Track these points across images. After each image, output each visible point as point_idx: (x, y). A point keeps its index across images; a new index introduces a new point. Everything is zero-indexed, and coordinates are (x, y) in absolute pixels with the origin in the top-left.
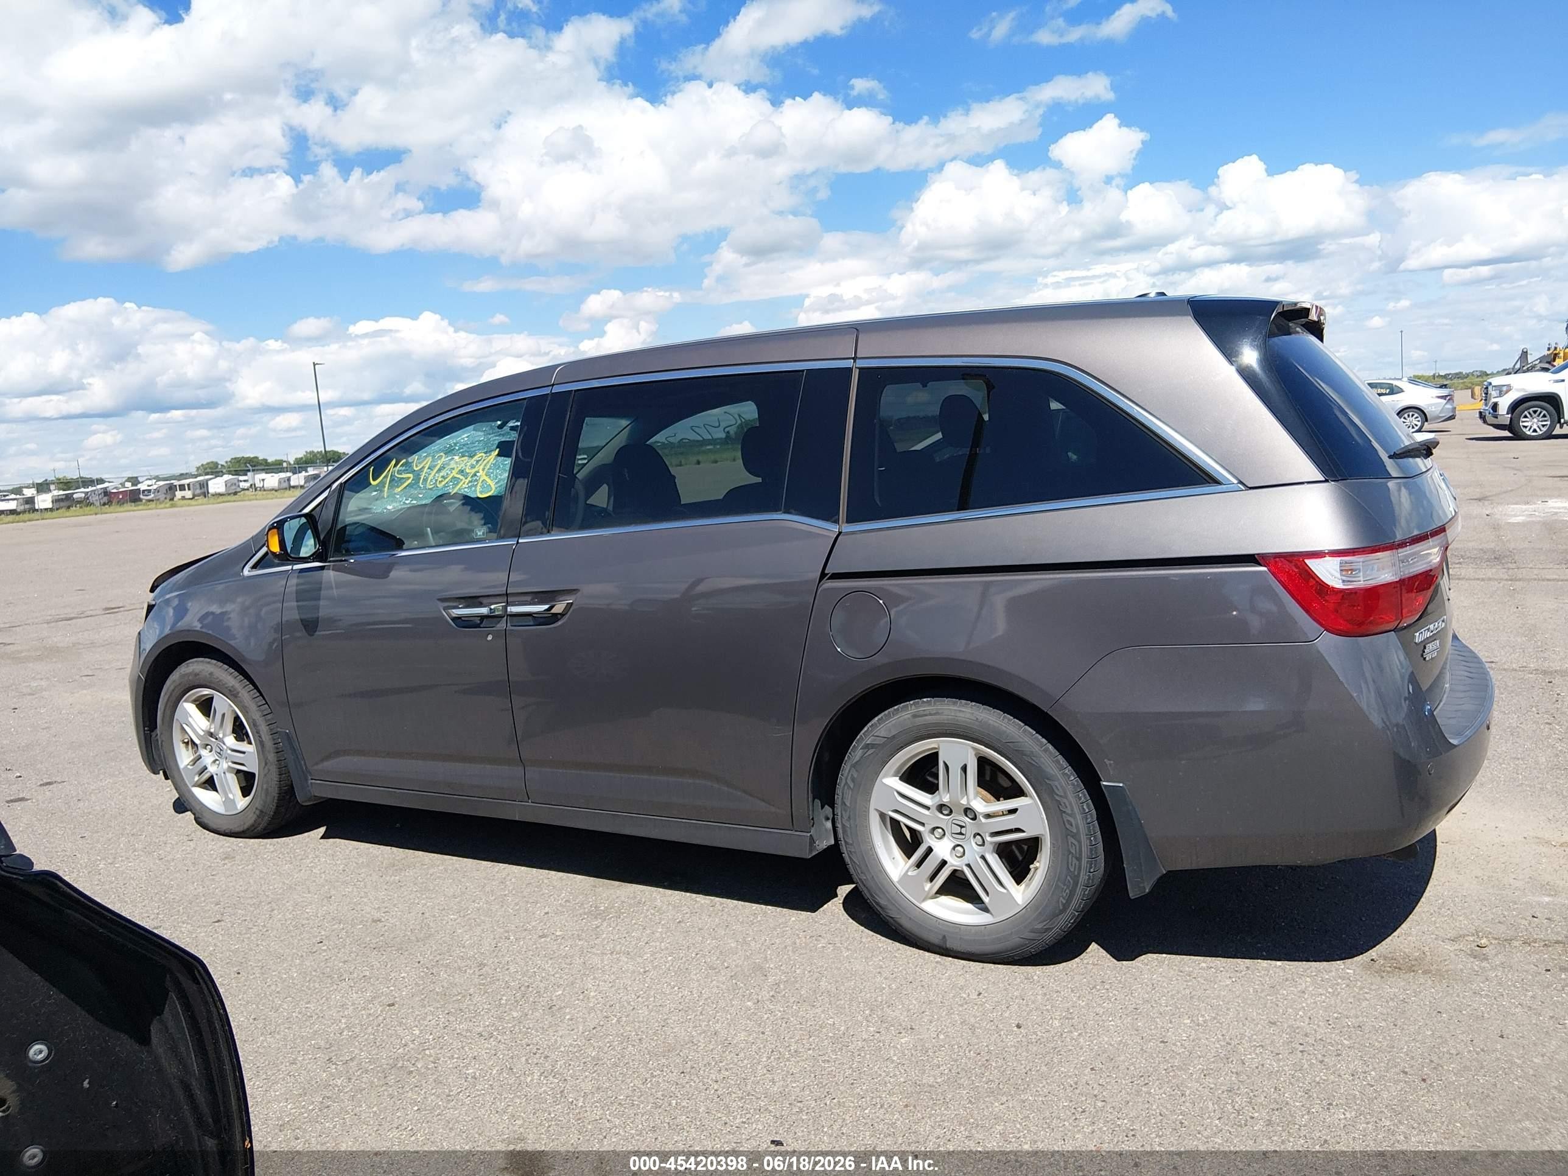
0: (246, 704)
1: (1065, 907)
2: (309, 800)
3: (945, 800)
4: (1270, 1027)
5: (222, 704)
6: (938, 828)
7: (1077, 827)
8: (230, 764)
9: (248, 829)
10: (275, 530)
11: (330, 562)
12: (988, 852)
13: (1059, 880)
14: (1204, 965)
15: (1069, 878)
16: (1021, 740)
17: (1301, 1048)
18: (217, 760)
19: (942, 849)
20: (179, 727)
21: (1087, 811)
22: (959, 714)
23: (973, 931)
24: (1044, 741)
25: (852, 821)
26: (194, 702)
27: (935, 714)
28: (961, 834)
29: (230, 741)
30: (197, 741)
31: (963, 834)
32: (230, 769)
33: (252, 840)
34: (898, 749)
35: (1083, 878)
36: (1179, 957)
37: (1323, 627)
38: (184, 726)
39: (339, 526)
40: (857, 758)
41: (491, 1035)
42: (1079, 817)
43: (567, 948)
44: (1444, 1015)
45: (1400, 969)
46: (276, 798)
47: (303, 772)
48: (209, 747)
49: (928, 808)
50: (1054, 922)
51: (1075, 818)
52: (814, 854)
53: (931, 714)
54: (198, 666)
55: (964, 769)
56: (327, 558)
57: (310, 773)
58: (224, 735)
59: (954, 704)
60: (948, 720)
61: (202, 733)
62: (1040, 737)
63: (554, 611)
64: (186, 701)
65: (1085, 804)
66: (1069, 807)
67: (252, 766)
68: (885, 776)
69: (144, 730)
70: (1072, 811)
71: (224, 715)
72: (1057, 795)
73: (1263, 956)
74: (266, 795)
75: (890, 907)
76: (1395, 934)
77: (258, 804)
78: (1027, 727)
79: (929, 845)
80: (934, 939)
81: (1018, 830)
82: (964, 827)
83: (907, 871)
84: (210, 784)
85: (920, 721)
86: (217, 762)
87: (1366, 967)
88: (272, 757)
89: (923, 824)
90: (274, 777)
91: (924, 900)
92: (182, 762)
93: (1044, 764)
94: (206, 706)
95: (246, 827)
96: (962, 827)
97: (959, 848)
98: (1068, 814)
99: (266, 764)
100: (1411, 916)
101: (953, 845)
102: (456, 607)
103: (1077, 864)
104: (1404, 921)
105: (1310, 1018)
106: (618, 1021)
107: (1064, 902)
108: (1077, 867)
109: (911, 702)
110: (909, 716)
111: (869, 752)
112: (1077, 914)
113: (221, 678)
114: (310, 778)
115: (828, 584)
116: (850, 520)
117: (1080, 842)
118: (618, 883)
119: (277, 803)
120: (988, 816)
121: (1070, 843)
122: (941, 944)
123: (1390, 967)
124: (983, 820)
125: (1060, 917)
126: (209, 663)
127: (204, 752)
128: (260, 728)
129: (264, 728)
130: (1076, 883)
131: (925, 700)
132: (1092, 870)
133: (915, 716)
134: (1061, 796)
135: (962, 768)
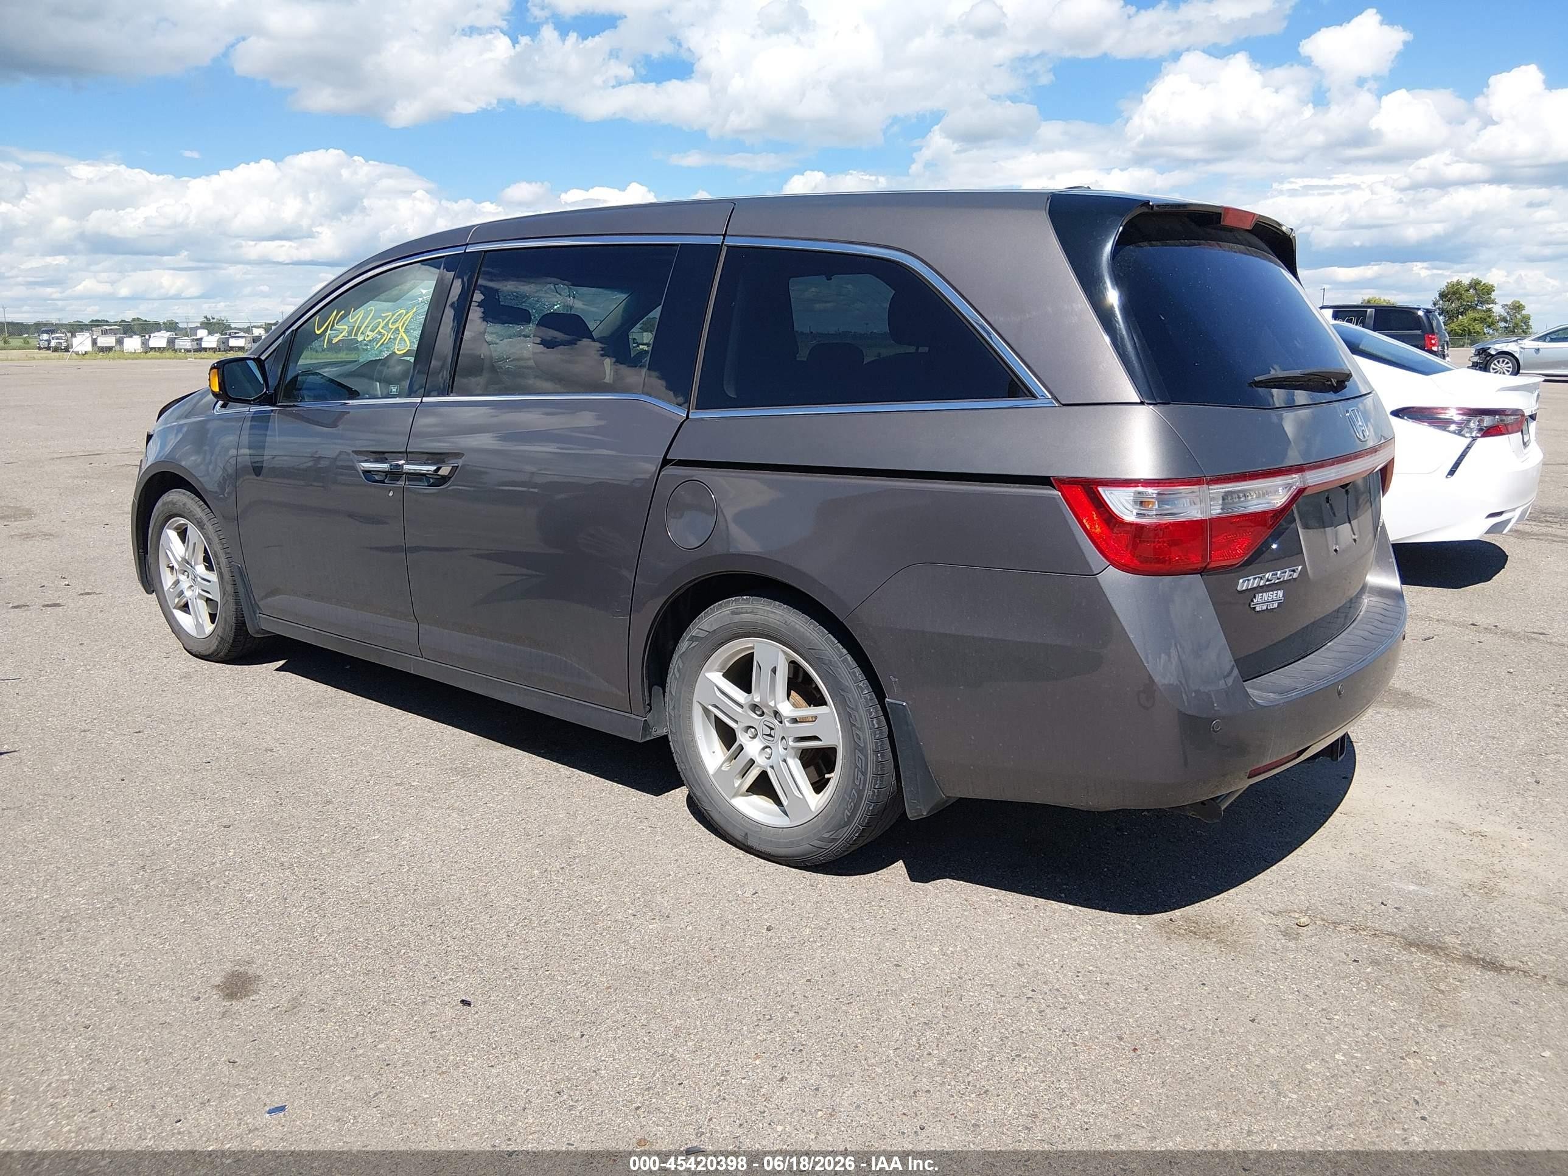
0: (210, 537)
1: (850, 819)
2: (258, 633)
3: (756, 700)
4: (1015, 968)
5: (193, 532)
6: (753, 728)
7: (865, 743)
8: (200, 591)
9: (212, 653)
10: (216, 370)
11: (277, 406)
12: (790, 757)
13: (845, 792)
14: (994, 897)
15: (854, 791)
16: (823, 648)
17: (1030, 994)
18: (192, 586)
19: (752, 747)
20: (164, 554)
21: (876, 726)
22: (771, 615)
23: (771, 832)
24: (845, 651)
25: (676, 710)
26: (176, 529)
27: (751, 613)
28: (770, 735)
29: (201, 569)
30: (176, 566)
31: (772, 737)
32: (200, 596)
33: (217, 664)
34: (719, 644)
35: (868, 793)
36: (975, 886)
37: (1109, 561)
38: (167, 551)
39: (290, 376)
40: (684, 649)
41: (291, 866)
42: (868, 731)
43: (412, 798)
44: (1206, 988)
45: (1195, 933)
46: (234, 627)
47: (252, 605)
48: (186, 573)
49: (742, 706)
50: (839, 834)
51: (863, 732)
52: (648, 739)
53: (747, 613)
54: (176, 497)
55: (774, 671)
56: (276, 403)
57: (260, 608)
58: (196, 564)
59: (769, 605)
60: (761, 620)
61: (180, 559)
62: (841, 647)
63: (440, 473)
64: (168, 528)
65: (875, 720)
66: (859, 721)
67: (216, 596)
68: (709, 670)
69: (138, 552)
70: (861, 725)
71: (195, 544)
72: (849, 707)
73: (1061, 898)
74: (225, 624)
75: (704, 798)
76: (1217, 898)
77: (220, 631)
78: (830, 635)
79: (740, 743)
80: (738, 835)
81: (816, 738)
82: (773, 729)
83: (721, 766)
84: (185, 608)
85: (737, 618)
86: (192, 588)
87: (1160, 926)
88: (229, 588)
89: (737, 722)
90: (232, 607)
91: (735, 796)
92: (167, 585)
93: (840, 674)
94: (183, 534)
95: (211, 651)
96: (772, 729)
97: (768, 750)
98: (857, 728)
99: (224, 594)
100: (1248, 882)
101: (762, 746)
102: (366, 461)
103: (862, 779)
104: (1237, 886)
105: (1062, 967)
106: (408, 870)
107: (849, 814)
108: (862, 782)
109: (733, 599)
110: (728, 612)
111: (693, 645)
112: (861, 828)
113: (192, 509)
114: (258, 612)
115: (669, 470)
116: (698, 407)
117: (866, 759)
118: (500, 744)
119: (235, 632)
120: (795, 721)
121: (857, 757)
122: (744, 841)
123: (1185, 930)
124: (788, 724)
125: (846, 829)
126: (184, 494)
127: (182, 578)
128: (220, 559)
129: (223, 560)
130: (860, 798)
131: (745, 597)
132: (877, 787)
133: (733, 613)
134: (853, 709)
135: (772, 670)
